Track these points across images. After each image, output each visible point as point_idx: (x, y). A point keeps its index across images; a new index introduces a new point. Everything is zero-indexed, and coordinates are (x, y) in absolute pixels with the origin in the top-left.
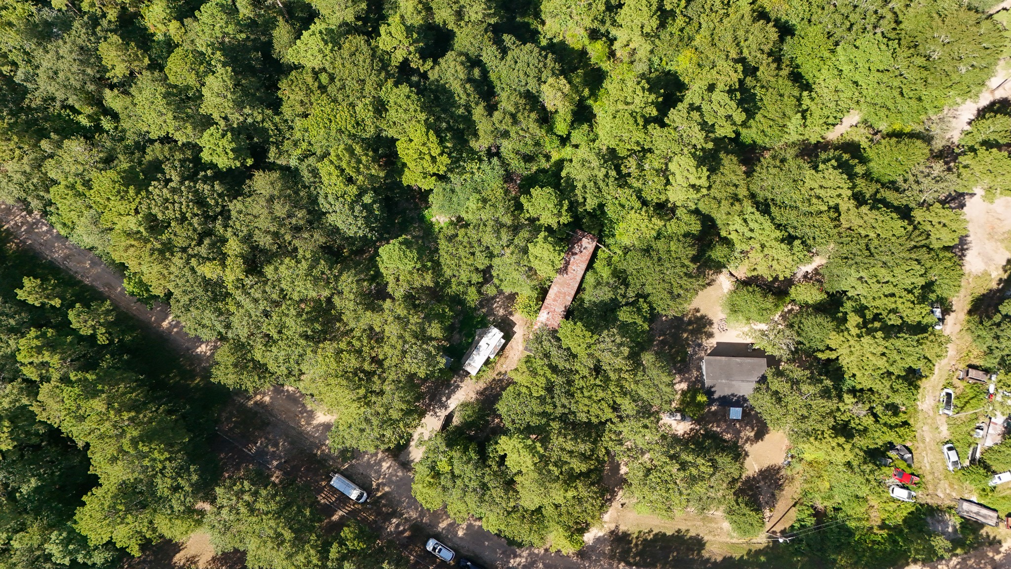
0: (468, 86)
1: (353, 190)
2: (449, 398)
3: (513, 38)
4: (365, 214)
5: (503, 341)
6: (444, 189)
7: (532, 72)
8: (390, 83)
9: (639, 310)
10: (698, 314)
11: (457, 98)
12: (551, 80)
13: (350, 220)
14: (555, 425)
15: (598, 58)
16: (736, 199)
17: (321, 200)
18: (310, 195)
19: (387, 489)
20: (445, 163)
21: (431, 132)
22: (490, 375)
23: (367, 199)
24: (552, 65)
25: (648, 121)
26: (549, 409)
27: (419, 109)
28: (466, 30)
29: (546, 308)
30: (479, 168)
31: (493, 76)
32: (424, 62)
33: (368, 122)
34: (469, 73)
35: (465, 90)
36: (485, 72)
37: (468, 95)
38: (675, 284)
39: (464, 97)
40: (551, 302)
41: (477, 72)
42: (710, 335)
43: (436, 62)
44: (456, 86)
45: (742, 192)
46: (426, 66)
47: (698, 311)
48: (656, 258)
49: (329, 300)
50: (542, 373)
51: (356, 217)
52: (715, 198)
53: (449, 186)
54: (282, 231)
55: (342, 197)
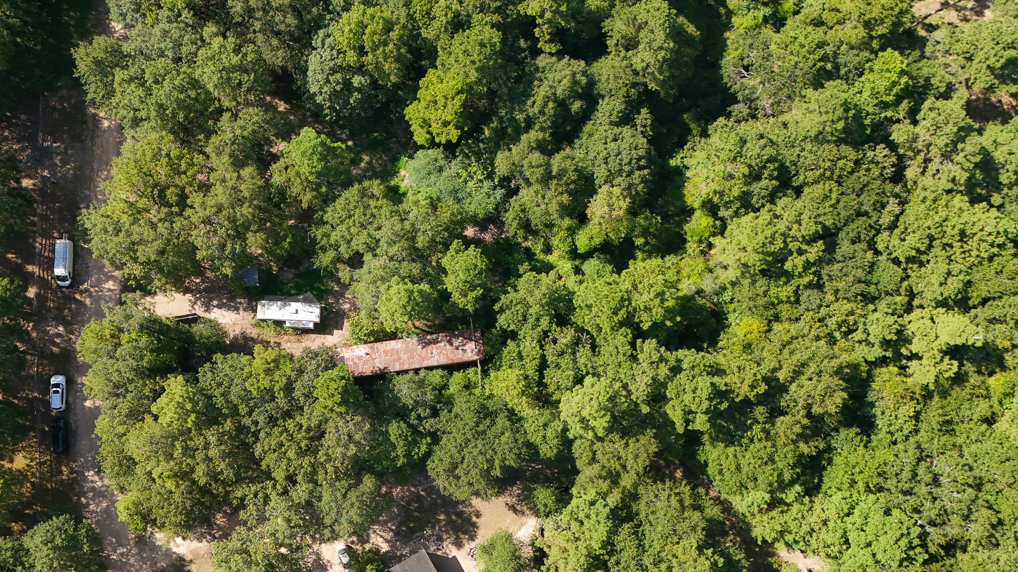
0: (551, 105)
1: (351, 58)
2: (219, 307)
3: (649, 122)
4: (338, 88)
5: (311, 326)
6: (436, 160)
7: (613, 165)
8: (496, 18)
9: (415, 443)
10: (474, 519)
11: (529, 102)
12: (617, 191)
13: (320, 77)
14: (228, 425)
15: (693, 231)
16: (614, 478)
17: (321, 33)
18: (321, 17)
19: (88, 301)
20: (451, 137)
21: (463, 97)
22: (269, 334)
23: (357, 81)
24: (636, 181)
25: (630, 322)
26: (243, 409)
27: (478, 64)
28: (617, 62)
29: (372, 348)
30: (481, 181)
31: (588, 127)
32: (551, 41)
33: (436, 24)
34: (570, 98)
35: (546, 104)
36: (586, 115)
37: (542, 112)
38: (465, 465)
39: (536, 109)
40: (381, 350)
41: (576, 106)
42: (459, 545)
43: (559, 55)
44: (541, 92)
45: (627, 481)
46: (548, 46)
47: (478, 515)
48: (481, 428)
49: (220, 111)
50: (277, 378)
51: (328, 81)
52: (594, 453)
53: (442, 163)
54: (259, 14)
55: (339, 52)
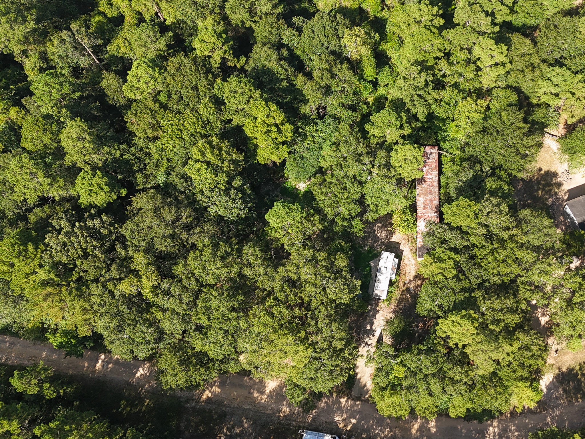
0: (283, 62)
3: (301, 18)
5: (397, 260)
7: (330, 32)
8: (219, 81)
9: (500, 178)
12: (348, 31)
15: (375, 10)
16: (534, 67)
17: (199, 197)
20: (289, 130)
21: (270, 103)
22: (397, 294)
23: (237, 182)
27: (252, 88)
28: (261, 23)
29: (420, 217)
30: (317, 130)
31: (298, 52)
32: (238, 59)
34: (279, 55)
37: (286, 70)
39: (283, 72)
40: (423, 211)
41: (284, 51)
42: (560, 185)
43: (248, 58)
44: (274, 66)
46: (241, 61)
49: (241, 275)
50: (446, 257)
51: (234, 200)
52: (518, 70)
53: (297, 155)
55: (216, 187)
